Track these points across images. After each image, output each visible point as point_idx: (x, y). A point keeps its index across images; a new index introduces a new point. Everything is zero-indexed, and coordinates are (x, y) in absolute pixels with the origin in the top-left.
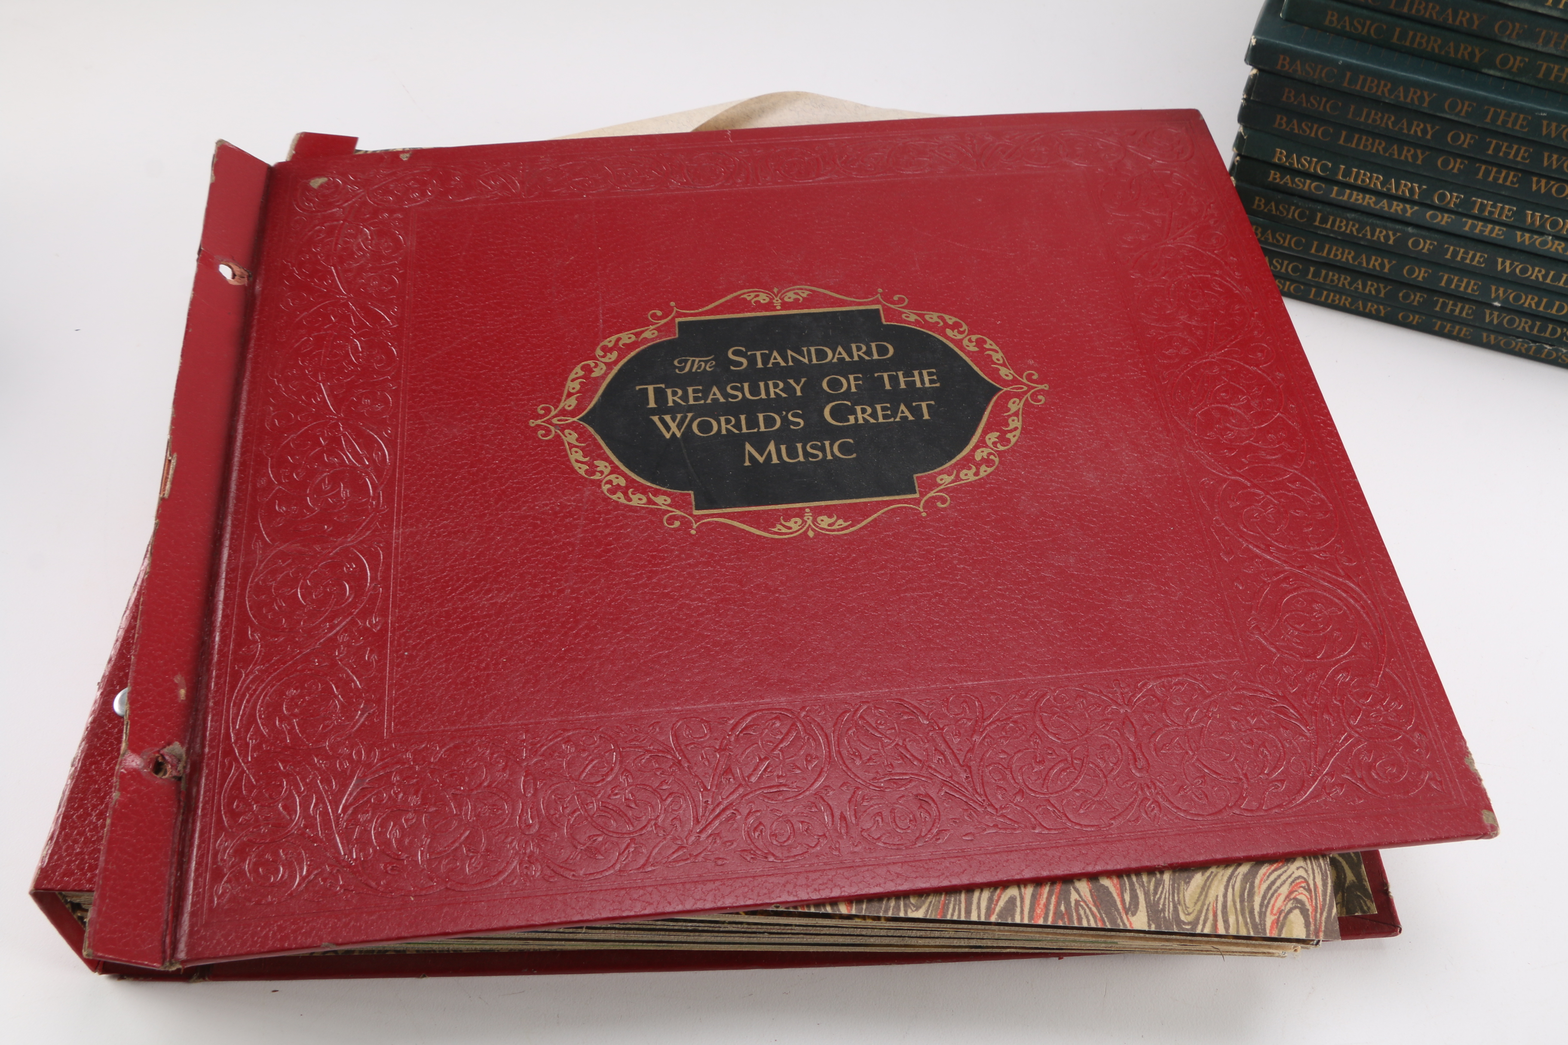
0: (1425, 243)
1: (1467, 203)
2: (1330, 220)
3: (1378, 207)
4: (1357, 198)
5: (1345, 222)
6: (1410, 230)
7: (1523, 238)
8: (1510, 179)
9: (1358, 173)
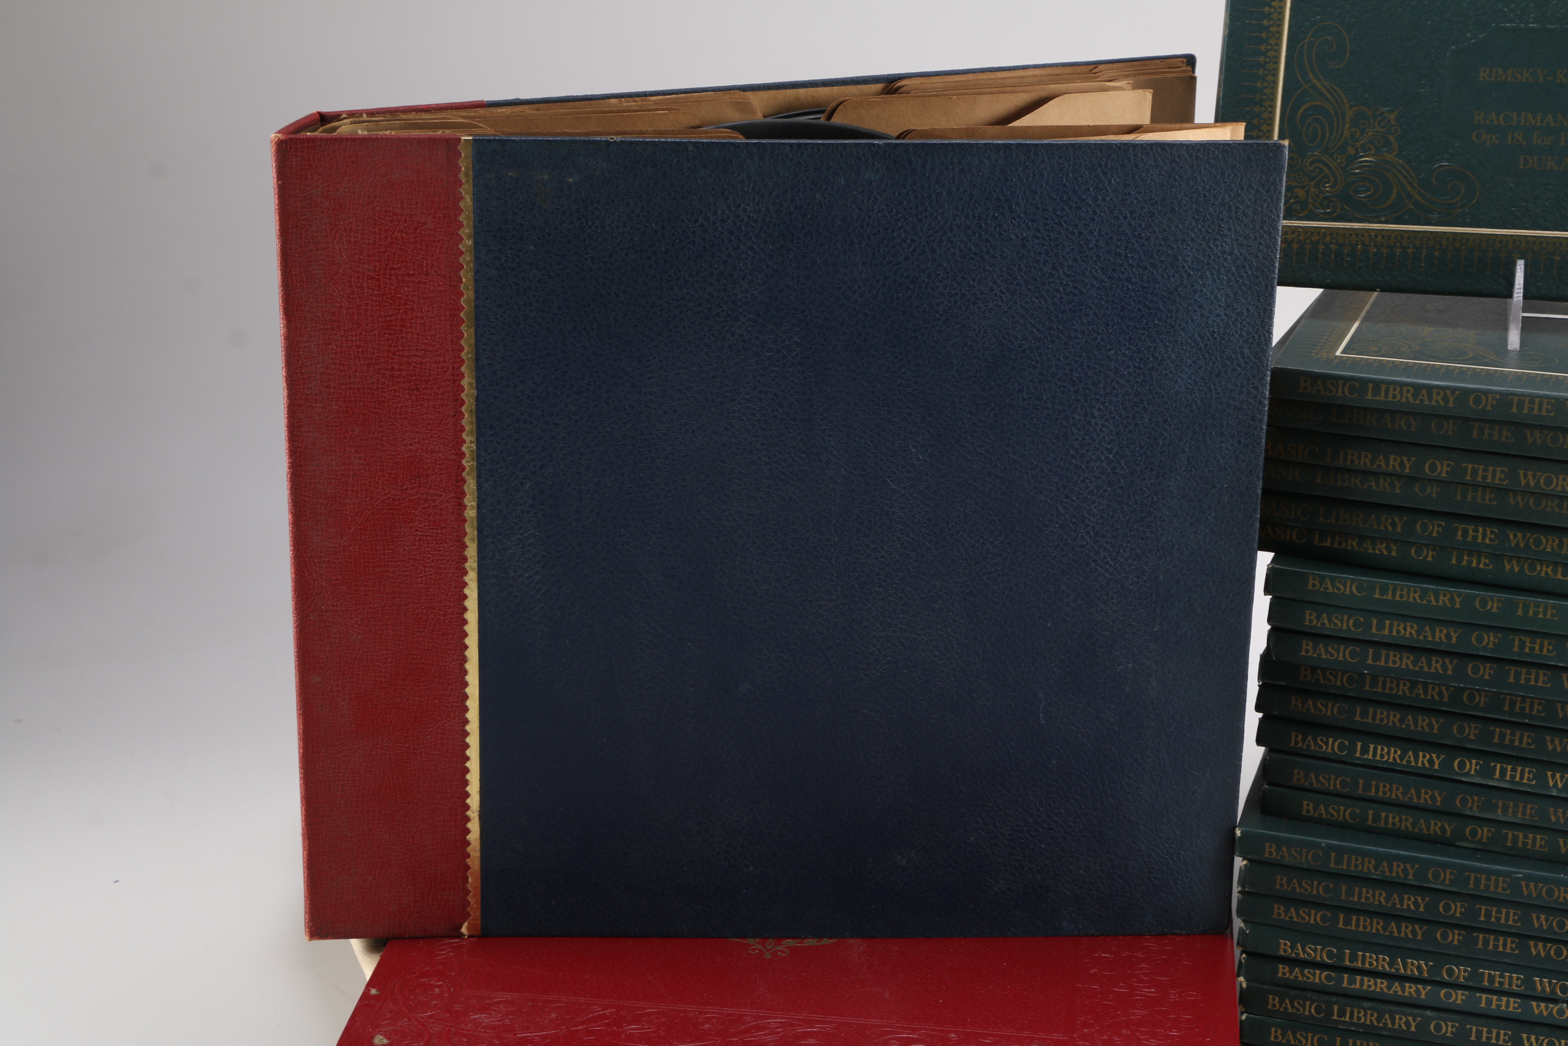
0: (1447, 1025)
1: (1474, 975)
2: (1348, 1012)
3: (1391, 992)
4: (1369, 984)
5: (1362, 1013)
6: (1429, 1013)
7: (1540, 1009)
8: (1508, 945)
9: (1364, 957)
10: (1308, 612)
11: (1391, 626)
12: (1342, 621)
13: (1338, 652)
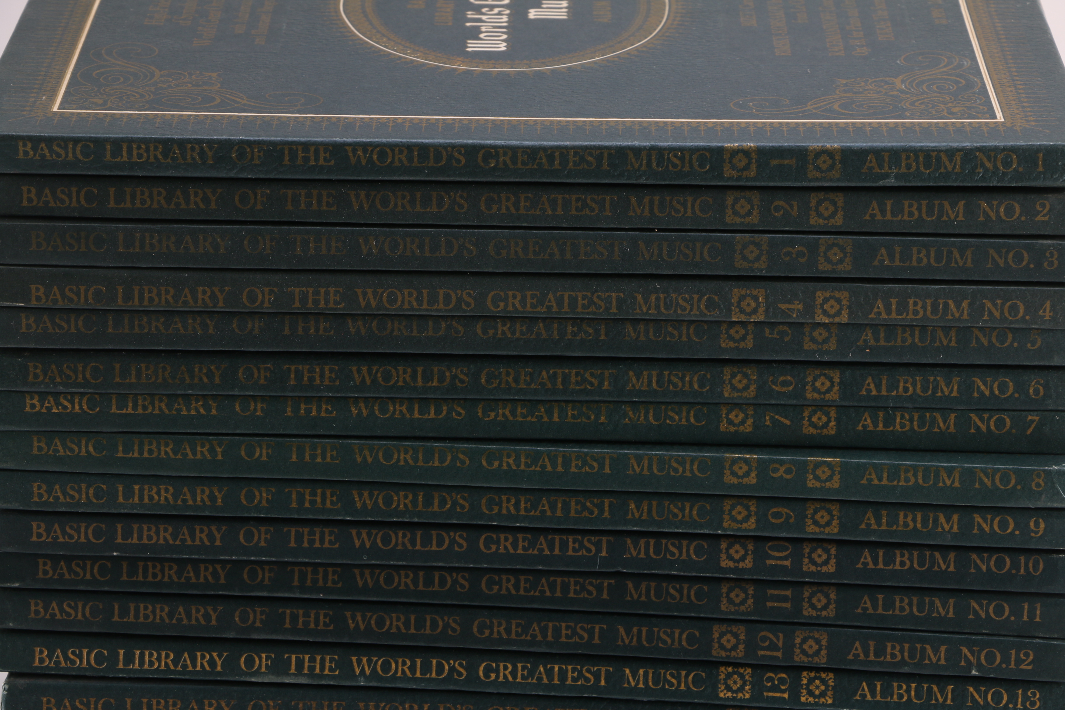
10: (36, 485)
11: (141, 490)
12: (79, 491)
13: (79, 533)
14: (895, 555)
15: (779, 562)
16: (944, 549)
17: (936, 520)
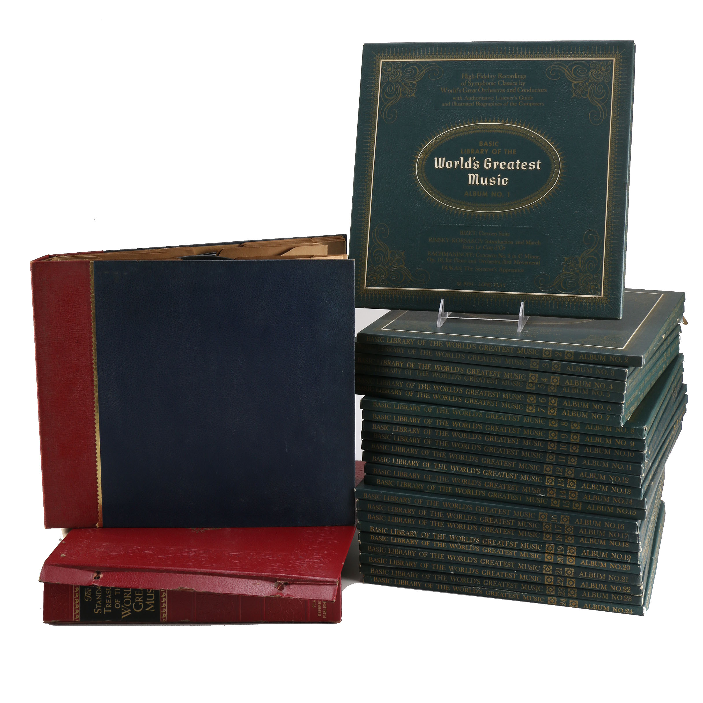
0: (424, 553)
1: (431, 535)
2: (393, 550)
3: (406, 543)
4: (399, 540)
5: (398, 550)
6: (418, 549)
7: (452, 546)
8: (441, 524)
9: (397, 531)
11: (399, 418)
12: (384, 416)
13: (384, 427)
14: (594, 449)
15: (564, 449)
16: (608, 448)
17: (605, 440)
